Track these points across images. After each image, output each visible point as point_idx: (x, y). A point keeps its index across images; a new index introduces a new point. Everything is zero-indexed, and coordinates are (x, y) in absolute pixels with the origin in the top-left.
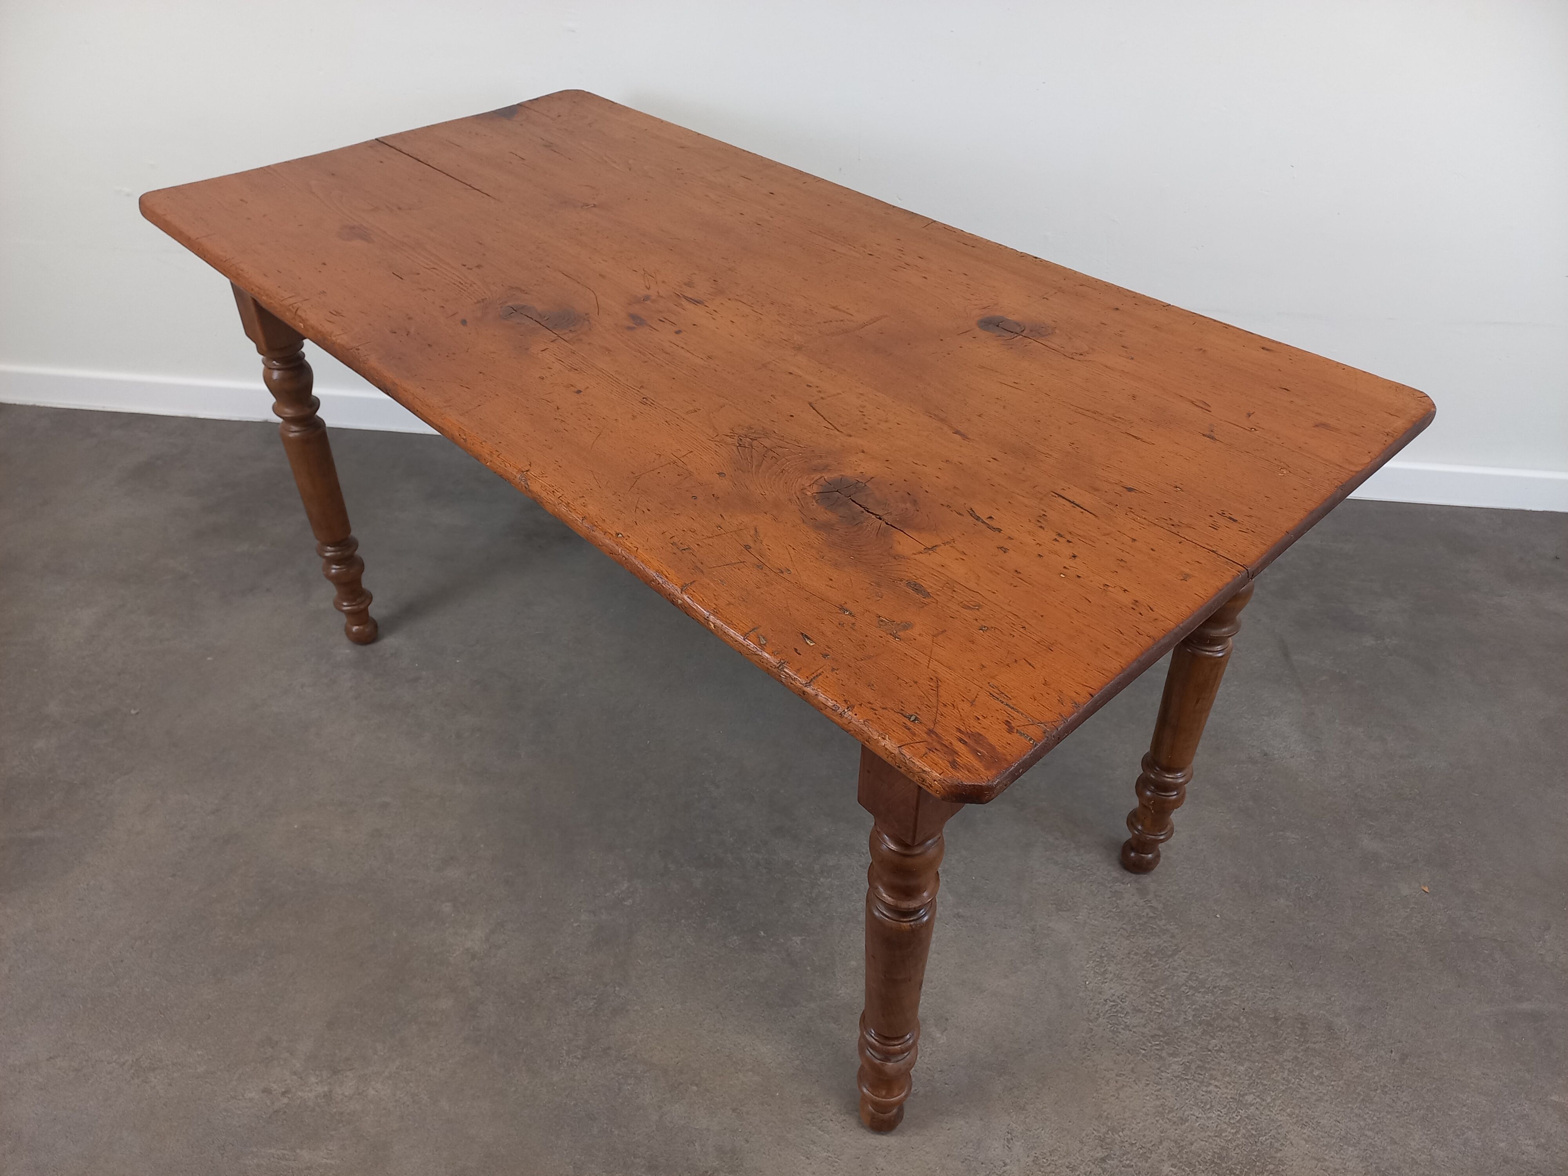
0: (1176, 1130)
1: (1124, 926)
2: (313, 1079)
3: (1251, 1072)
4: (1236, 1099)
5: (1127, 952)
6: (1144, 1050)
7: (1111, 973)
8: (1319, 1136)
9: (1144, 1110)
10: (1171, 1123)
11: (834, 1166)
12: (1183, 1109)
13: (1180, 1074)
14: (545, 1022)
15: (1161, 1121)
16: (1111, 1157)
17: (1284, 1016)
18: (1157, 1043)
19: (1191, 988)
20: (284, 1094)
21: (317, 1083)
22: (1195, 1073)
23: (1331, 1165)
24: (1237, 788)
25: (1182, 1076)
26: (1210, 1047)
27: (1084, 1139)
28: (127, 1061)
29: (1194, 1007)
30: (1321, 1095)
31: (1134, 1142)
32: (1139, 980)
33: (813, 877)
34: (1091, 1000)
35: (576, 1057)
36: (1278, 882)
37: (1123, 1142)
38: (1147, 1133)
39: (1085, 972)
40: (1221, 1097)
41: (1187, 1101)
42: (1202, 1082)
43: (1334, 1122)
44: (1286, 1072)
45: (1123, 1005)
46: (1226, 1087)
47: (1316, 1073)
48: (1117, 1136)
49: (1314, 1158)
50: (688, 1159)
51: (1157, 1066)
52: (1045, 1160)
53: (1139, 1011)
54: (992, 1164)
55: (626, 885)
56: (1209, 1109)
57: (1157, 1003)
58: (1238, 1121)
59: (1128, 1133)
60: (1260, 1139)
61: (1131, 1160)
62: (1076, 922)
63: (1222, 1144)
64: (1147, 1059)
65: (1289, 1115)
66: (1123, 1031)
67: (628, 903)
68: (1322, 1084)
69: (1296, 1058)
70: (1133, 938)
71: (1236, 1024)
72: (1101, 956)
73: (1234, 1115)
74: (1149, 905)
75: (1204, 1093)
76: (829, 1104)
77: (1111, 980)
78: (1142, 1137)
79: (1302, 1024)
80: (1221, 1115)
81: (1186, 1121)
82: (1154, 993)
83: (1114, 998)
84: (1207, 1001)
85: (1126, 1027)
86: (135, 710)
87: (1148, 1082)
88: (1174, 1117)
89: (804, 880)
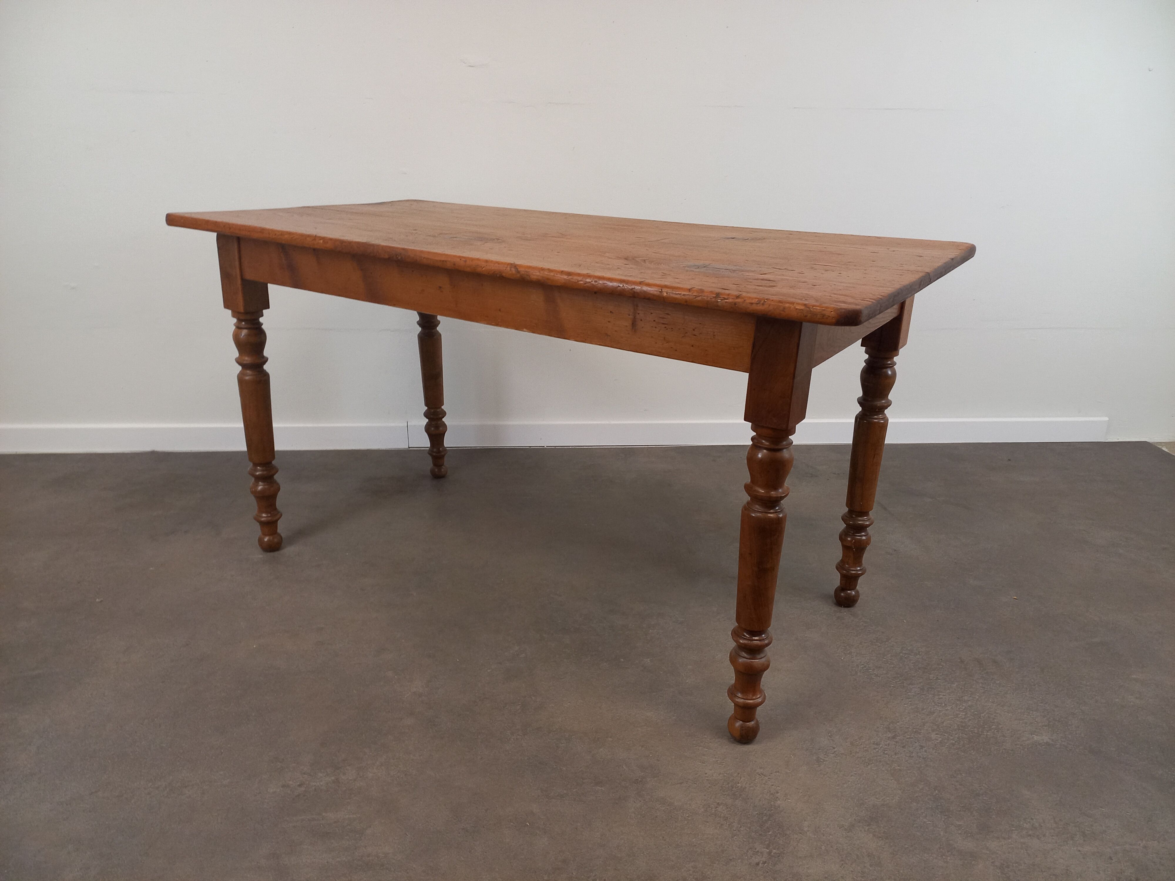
0: (930, 717)
1: (851, 631)
2: (321, 775)
3: (961, 686)
4: (958, 700)
5: (859, 642)
6: (893, 684)
7: (854, 653)
8: (1014, 710)
9: (906, 711)
10: (926, 715)
11: (723, 765)
12: (929, 708)
13: (919, 692)
14: (488, 720)
15: (919, 715)
16: (897, 735)
17: (966, 660)
18: (898, 680)
19: (905, 654)
20: (300, 786)
21: (324, 776)
22: (928, 691)
23: (1027, 721)
25: (921, 693)
26: (931, 678)
27: (877, 729)
28: (161, 785)
29: (912, 662)
30: (1005, 691)
31: (908, 726)
32: (873, 654)
33: (644, 630)
34: (849, 666)
35: (518, 735)
36: (932, 603)
37: (901, 728)
38: (913, 721)
39: (838, 654)
40: (949, 700)
42: (934, 694)
43: (1019, 702)
44: (980, 684)
45: (869, 666)
46: (950, 695)
47: (998, 682)
48: (896, 725)
49: (1016, 719)
50: (621, 775)
51: (904, 690)
53: (880, 667)
54: (825, 749)
55: (517, 648)
56: (944, 706)
57: (889, 663)
58: (964, 709)
59: (902, 723)
60: (981, 715)
61: (911, 735)
62: (821, 633)
63: (960, 721)
64: (896, 688)
65: (992, 702)
66: (875, 678)
67: (523, 655)
68: (1003, 686)
69: (983, 677)
70: (860, 636)
71: (941, 666)
72: (845, 646)
73: (961, 707)
74: (861, 621)
75: (938, 699)
76: (705, 735)
77: (856, 656)
78: (911, 724)
79: (978, 662)
80: (953, 707)
81: (934, 713)
82: (885, 659)
83: (862, 663)
84: (918, 659)
85: (877, 675)
86: (99, 599)
87: (902, 698)
88: (926, 712)
89: (638, 632)
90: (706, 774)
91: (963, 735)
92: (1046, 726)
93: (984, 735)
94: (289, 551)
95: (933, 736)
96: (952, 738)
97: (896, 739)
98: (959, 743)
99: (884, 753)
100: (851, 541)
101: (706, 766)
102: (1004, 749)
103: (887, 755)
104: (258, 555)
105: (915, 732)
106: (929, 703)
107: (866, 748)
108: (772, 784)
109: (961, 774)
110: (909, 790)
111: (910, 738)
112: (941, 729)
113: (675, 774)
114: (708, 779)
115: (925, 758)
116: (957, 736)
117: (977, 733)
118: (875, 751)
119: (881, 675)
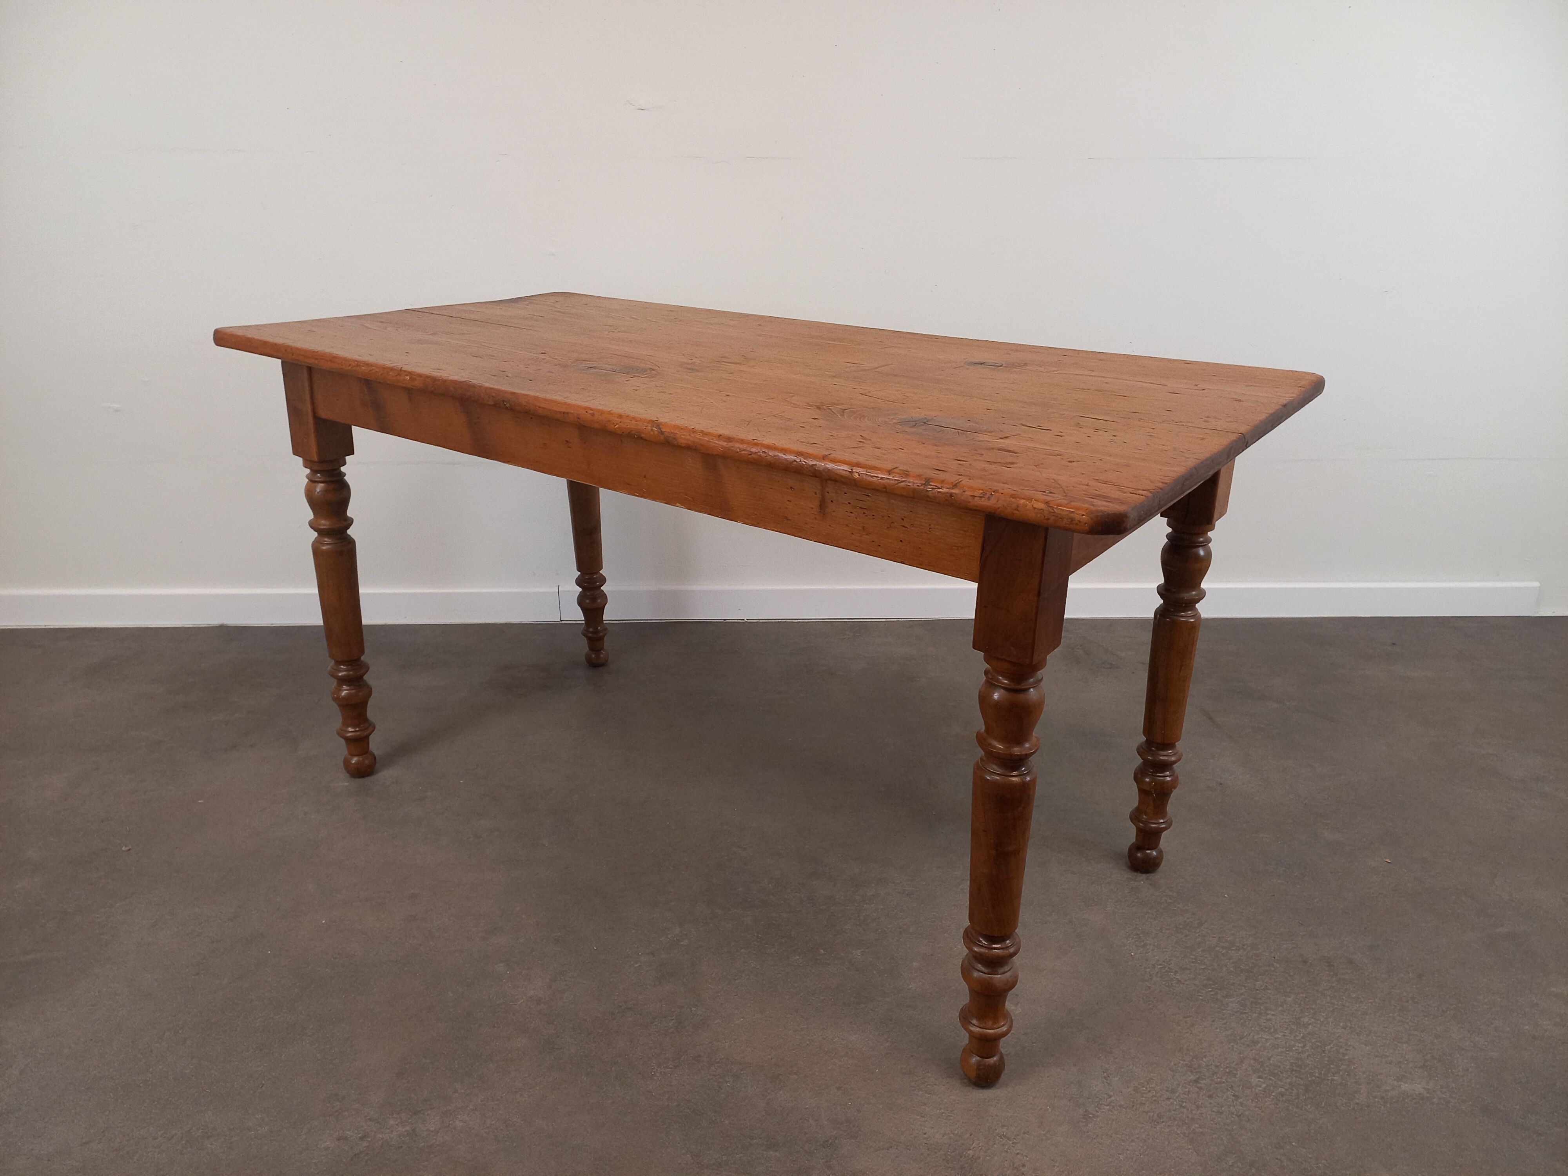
0: (1252, 1050)
1: (1148, 911)
2: (392, 1122)
3: (1299, 1001)
4: (1294, 1022)
5: (1159, 929)
6: (1202, 996)
7: (1150, 945)
8: (1375, 1040)
9: (1218, 1039)
10: (1245, 1046)
11: (950, 1120)
12: (1251, 1034)
13: (1238, 1010)
14: (628, 1043)
15: (1235, 1046)
16: (1202, 1078)
17: (1311, 959)
18: (1210, 990)
19: (1223, 948)
20: (362, 1138)
21: (397, 1125)
22: (1251, 1007)
23: (1393, 1059)
25: (1241, 1011)
26: (1257, 987)
27: (1174, 1068)
28: (176, 1134)
29: (1231, 961)
30: (1364, 1010)
31: (1219, 1064)
32: (1176, 948)
33: (856, 905)
34: (1140, 966)
35: (667, 1067)
36: (1267, 868)
37: (1208, 1066)
38: (1227, 1056)
39: (1128, 947)
40: (1280, 1022)
41: (1253, 1029)
42: (1260, 1014)
43: (1383, 1028)
44: (1328, 997)
45: (1170, 966)
46: (1282, 1015)
47: (1354, 996)
48: (1201, 1062)
49: (1377, 1056)
50: (806, 1133)
51: (1217, 1006)
52: (1144, 1089)
53: (1186, 969)
54: (1097, 1097)
55: (677, 930)
56: (1273, 1032)
57: (1199, 962)
58: (1302, 1038)
59: (1211, 1058)
60: (1326, 1048)
61: (1221, 1078)
62: (1106, 913)
63: (1295, 1056)
64: (1206, 1003)
65: (1343, 1028)
66: (1177, 985)
67: (685, 942)
68: (1361, 1002)
69: (1332, 987)
70: (1160, 919)
71: (1272, 969)
72: (1137, 934)
73: (1297, 1034)
74: (1164, 894)
75: (1265, 1021)
76: (928, 1072)
77: (1153, 950)
78: (1224, 1060)
79: (1328, 962)
80: (1286, 1035)
81: (1258, 1042)
82: (1193, 955)
83: (1160, 962)
84: (1241, 956)
85: (1179, 981)
86: (126, 847)
87: (1214, 1019)
88: (1246, 1041)
89: (848, 908)
90: (925, 1134)
91: (1298, 1079)
92: (1421, 1067)
93: (1328, 1080)
94: (385, 776)
95: (1254, 1080)
96: (1280, 1084)
97: (1200, 1083)
98: (1292, 1093)
100: (1150, 783)
101: (926, 1121)
102: (1357, 1104)
103: (1185, 1110)
104: (343, 782)
105: (1229, 1073)
106: (1252, 1027)
107: (1155, 1096)
108: (1018, 1151)
109: (1291, 1143)
110: (1214, 1167)
111: (1220, 1083)
112: (1267, 1069)
113: (881, 1133)
114: (927, 1142)
115: (1240, 1115)
116: (1288, 1080)
117: (1318, 1077)
118: (1168, 1103)
119: (1186, 981)
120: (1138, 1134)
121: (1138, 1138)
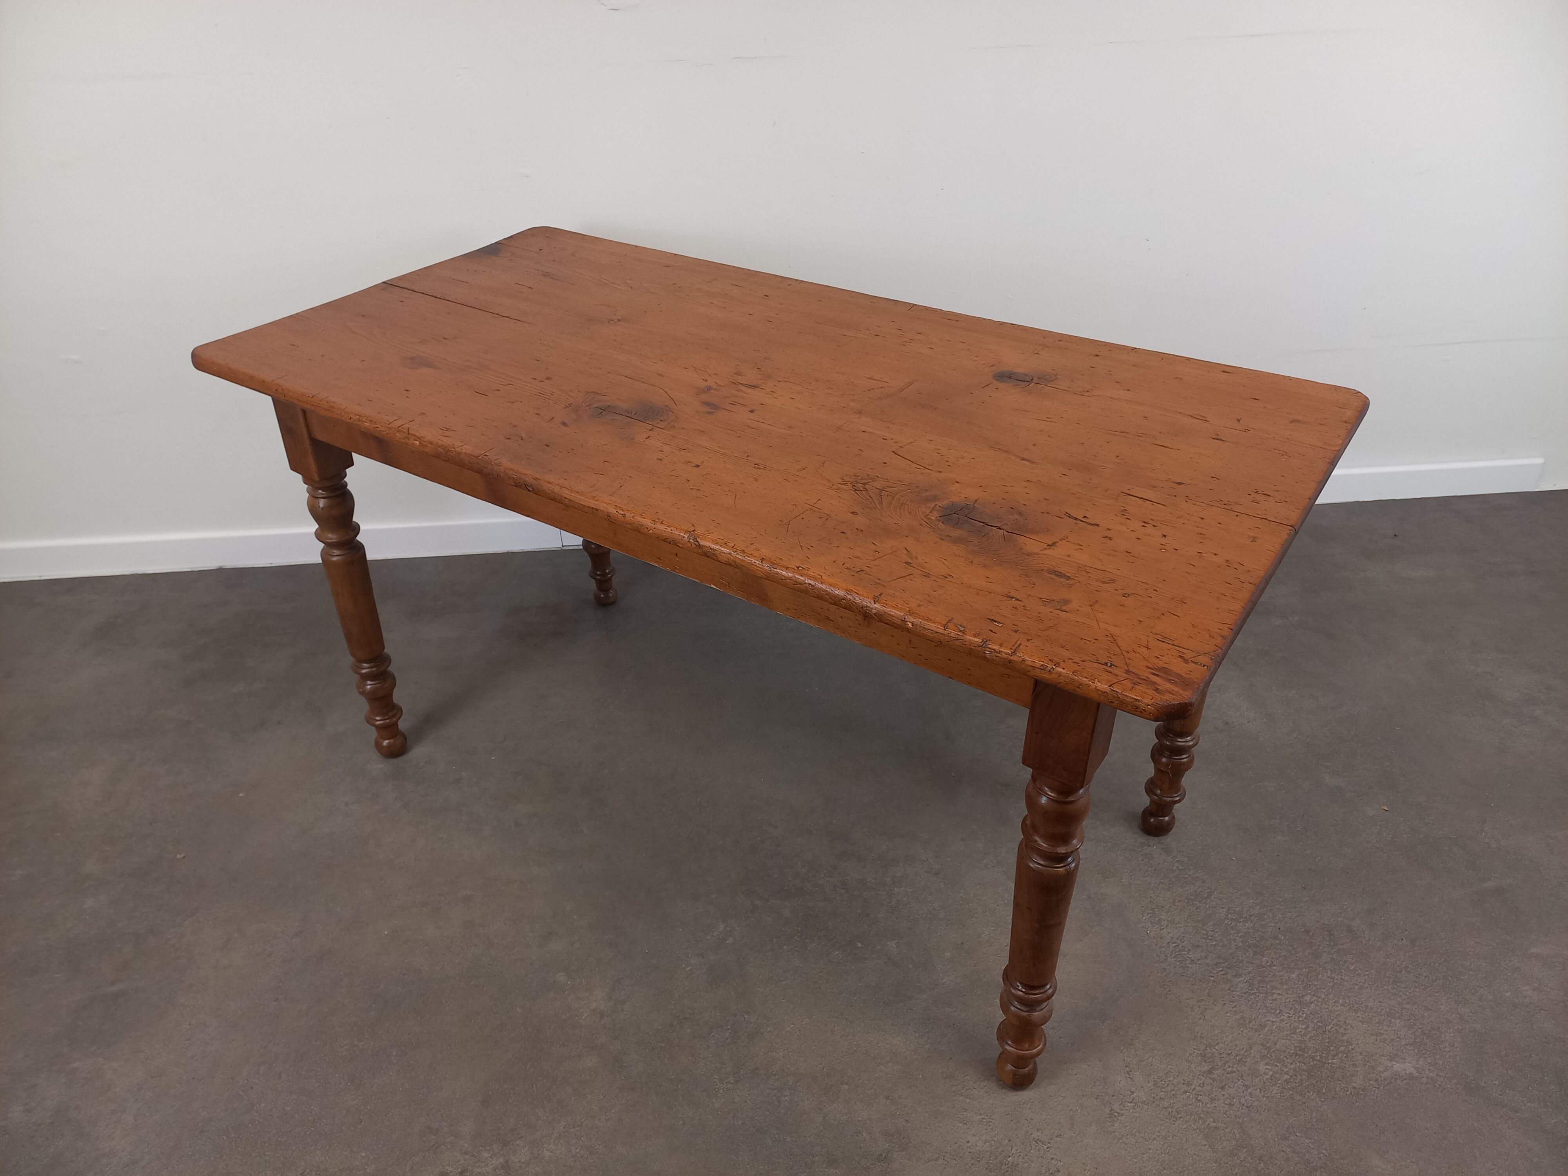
0: (1259, 1035)
1: (1162, 880)
2: (486, 1155)
3: (1302, 977)
4: (1297, 1001)
5: (1172, 901)
6: (1213, 977)
7: (1164, 920)
8: (1371, 1017)
9: (1229, 1025)
10: (1254, 1031)
11: (990, 1126)
12: (1259, 1017)
13: (1247, 990)
14: (690, 1058)
15: (1245, 1031)
16: (1215, 1068)
17: (1313, 928)
18: (1221, 969)
19: (1232, 920)
21: (490, 1157)
22: (1259, 986)
23: (1387, 1037)
24: (1214, 753)
25: (1250, 991)
26: (1263, 964)
27: (1189, 1058)
29: (1240, 934)
30: (1361, 984)
31: (1230, 1052)
32: (1189, 922)
33: (887, 889)
34: (1156, 945)
35: (729, 1082)
36: (1272, 823)
37: (1221, 1054)
38: (1237, 1042)
39: (1144, 924)
40: (1285, 1002)
41: (1260, 1011)
42: (1267, 993)
43: (1379, 1003)
44: (1329, 972)
45: (1183, 944)
46: (1287, 994)
47: (1352, 968)
48: (1214, 1050)
49: (1372, 1034)
50: (861, 1148)
51: (1228, 987)
52: (1163, 1082)
53: (1198, 946)
54: (1121, 1094)
55: (722, 926)
56: (1279, 1013)
57: (1210, 938)
58: (1305, 1018)
59: (1223, 1045)
60: (1327, 1028)
61: (1233, 1067)
62: (1122, 885)
63: (1299, 1039)
64: (1217, 984)
65: (1342, 1005)
66: (1190, 966)
67: (730, 941)
68: (1359, 975)
69: (1332, 959)
70: (1173, 889)
71: (1278, 942)
72: (1152, 908)
73: (1301, 1014)
74: (1176, 860)
75: (1271, 1002)
76: (967, 1075)
77: (1167, 926)
78: (1234, 1047)
79: (1328, 931)
80: (1291, 1016)
81: (1265, 1026)
82: (1205, 930)
83: (1174, 940)
84: (1249, 928)
85: (1192, 961)
86: (180, 854)
87: (1225, 1002)
88: (1254, 1025)
89: (880, 892)
90: (968, 1142)
91: (1301, 1064)
92: (1411, 1045)
93: (1329, 1063)
94: (418, 753)
95: (1262, 1067)
96: (1286, 1070)
97: (1214, 1074)
98: (1296, 1079)
99: (1197, 1099)
100: (1167, 765)
101: (969, 1128)
102: (1354, 1088)
103: (1201, 1103)
104: (378, 765)
105: (1239, 1061)
106: (1259, 1009)
107: (1173, 1090)
108: (1053, 1156)
109: (1295, 1133)
110: (1227, 1163)
111: (1231, 1072)
112: (1273, 1055)
113: (929, 1144)
114: (971, 1151)
115: (1250, 1107)
116: (1292, 1066)
117: (1320, 1061)
118: (1185, 1096)
119: (1199, 960)
120: (1159, 1132)
121: (1159, 1136)
